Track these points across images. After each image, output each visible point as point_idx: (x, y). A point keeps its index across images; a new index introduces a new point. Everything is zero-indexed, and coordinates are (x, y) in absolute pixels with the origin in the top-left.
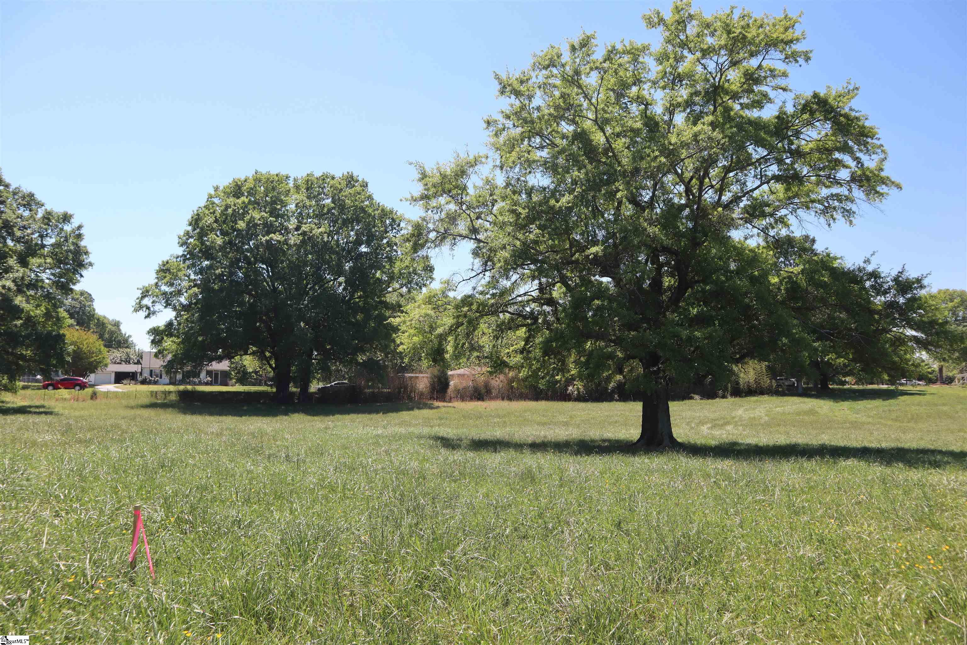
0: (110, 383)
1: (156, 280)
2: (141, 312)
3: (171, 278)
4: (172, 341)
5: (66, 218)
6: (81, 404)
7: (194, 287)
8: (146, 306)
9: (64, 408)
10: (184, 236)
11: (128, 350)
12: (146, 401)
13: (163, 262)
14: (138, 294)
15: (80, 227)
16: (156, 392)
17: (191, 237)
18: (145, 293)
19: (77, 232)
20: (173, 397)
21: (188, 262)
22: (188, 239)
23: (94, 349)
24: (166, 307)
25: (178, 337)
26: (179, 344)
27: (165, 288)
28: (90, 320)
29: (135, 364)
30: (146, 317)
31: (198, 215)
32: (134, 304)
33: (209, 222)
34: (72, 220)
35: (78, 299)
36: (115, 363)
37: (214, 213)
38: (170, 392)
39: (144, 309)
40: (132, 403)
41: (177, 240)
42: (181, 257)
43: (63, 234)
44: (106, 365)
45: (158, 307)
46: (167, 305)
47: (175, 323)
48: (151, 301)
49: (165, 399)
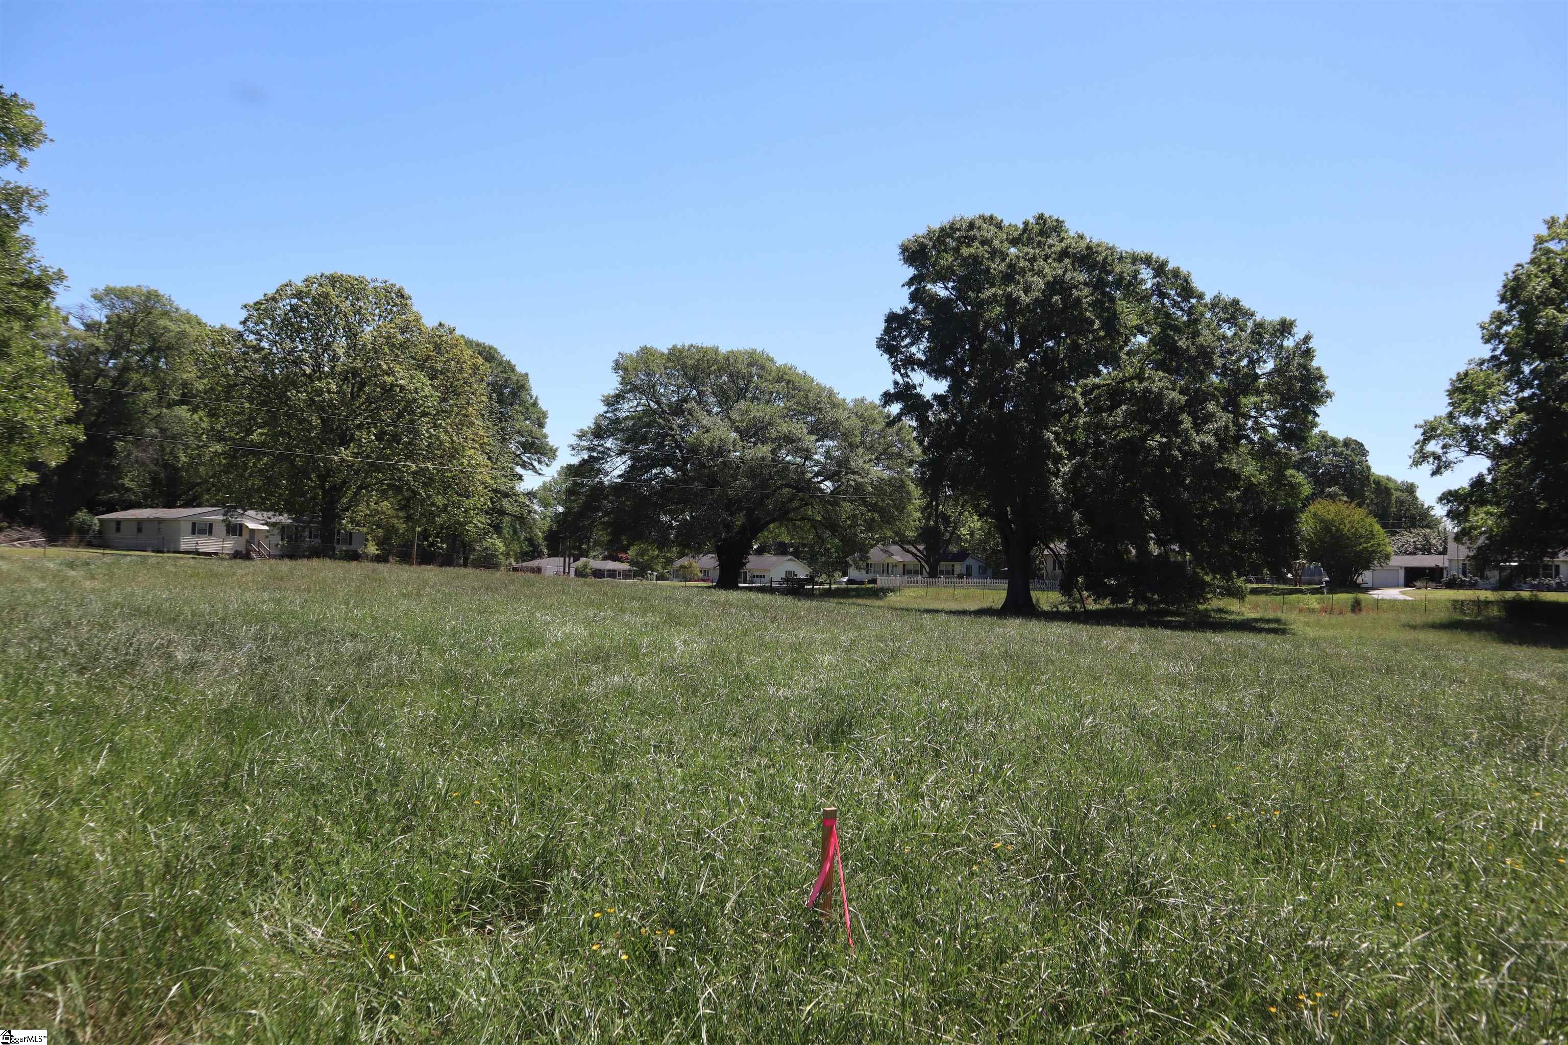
0: (1397, 586)
1: (1450, 408)
2: (1425, 465)
3: (1474, 402)
4: (1487, 513)
5: (1285, 327)
6: (1335, 619)
7: (1519, 412)
8: (1433, 454)
9: (1307, 624)
10: (1491, 323)
11: (1428, 531)
12: (1442, 616)
13: (1458, 374)
14: (1418, 435)
15: (1307, 339)
16: (1463, 602)
17: (1508, 322)
18: (1430, 432)
19: (1304, 348)
20: (1495, 612)
21: (1505, 369)
22: (1499, 328)
23: (1362, 531)
24: (1468, 453)
25: (1498, 504)
26: (1500, 517)
27: (1465, 420)
28: (1363, 485)
29: (1440, 553)
30: (1434, 474)
31: (1516, 279)
32: (1412, 452)
33: (1539, 288)
34: (1295, 330)
35: (1341, 453)
36: (1406, 553)
37: (1550, 268)
38: (1487, 603)
39: (1431, 460)
40: (1419, 619)
41: (1479, 333)
42: (1489, 361)
43: (1284, 354)
44: (1387, 557)
45: (1454, 454)
46: (1473, 448)
47: (1489, 479)
48: (1441, 444)
49: (1479, 614)
